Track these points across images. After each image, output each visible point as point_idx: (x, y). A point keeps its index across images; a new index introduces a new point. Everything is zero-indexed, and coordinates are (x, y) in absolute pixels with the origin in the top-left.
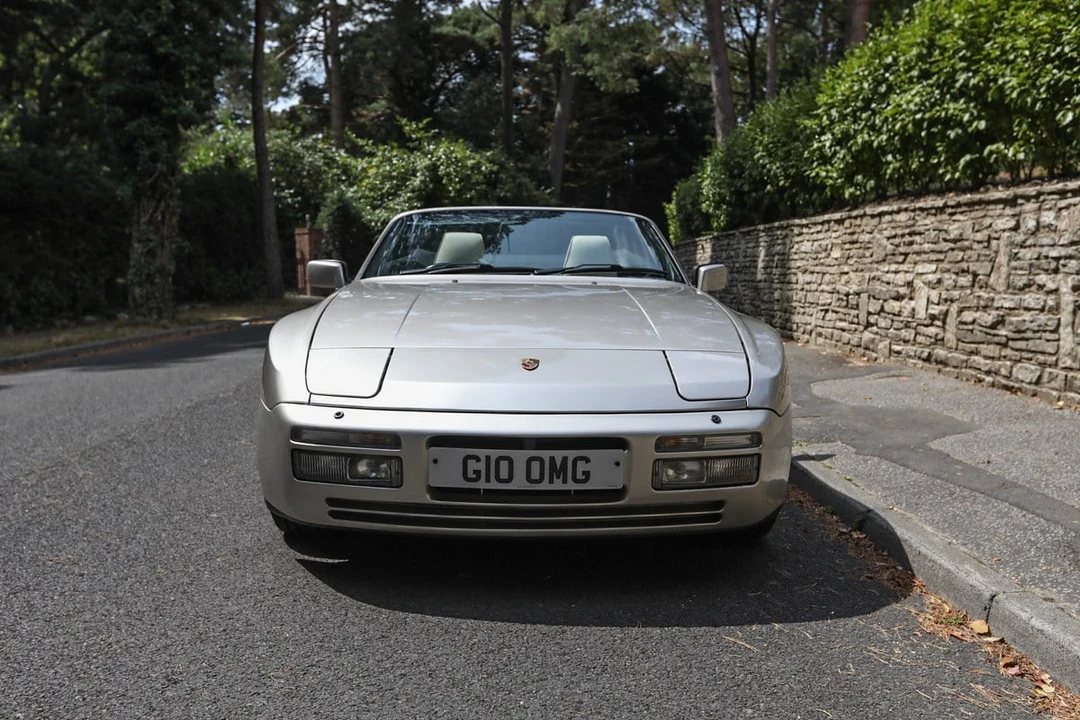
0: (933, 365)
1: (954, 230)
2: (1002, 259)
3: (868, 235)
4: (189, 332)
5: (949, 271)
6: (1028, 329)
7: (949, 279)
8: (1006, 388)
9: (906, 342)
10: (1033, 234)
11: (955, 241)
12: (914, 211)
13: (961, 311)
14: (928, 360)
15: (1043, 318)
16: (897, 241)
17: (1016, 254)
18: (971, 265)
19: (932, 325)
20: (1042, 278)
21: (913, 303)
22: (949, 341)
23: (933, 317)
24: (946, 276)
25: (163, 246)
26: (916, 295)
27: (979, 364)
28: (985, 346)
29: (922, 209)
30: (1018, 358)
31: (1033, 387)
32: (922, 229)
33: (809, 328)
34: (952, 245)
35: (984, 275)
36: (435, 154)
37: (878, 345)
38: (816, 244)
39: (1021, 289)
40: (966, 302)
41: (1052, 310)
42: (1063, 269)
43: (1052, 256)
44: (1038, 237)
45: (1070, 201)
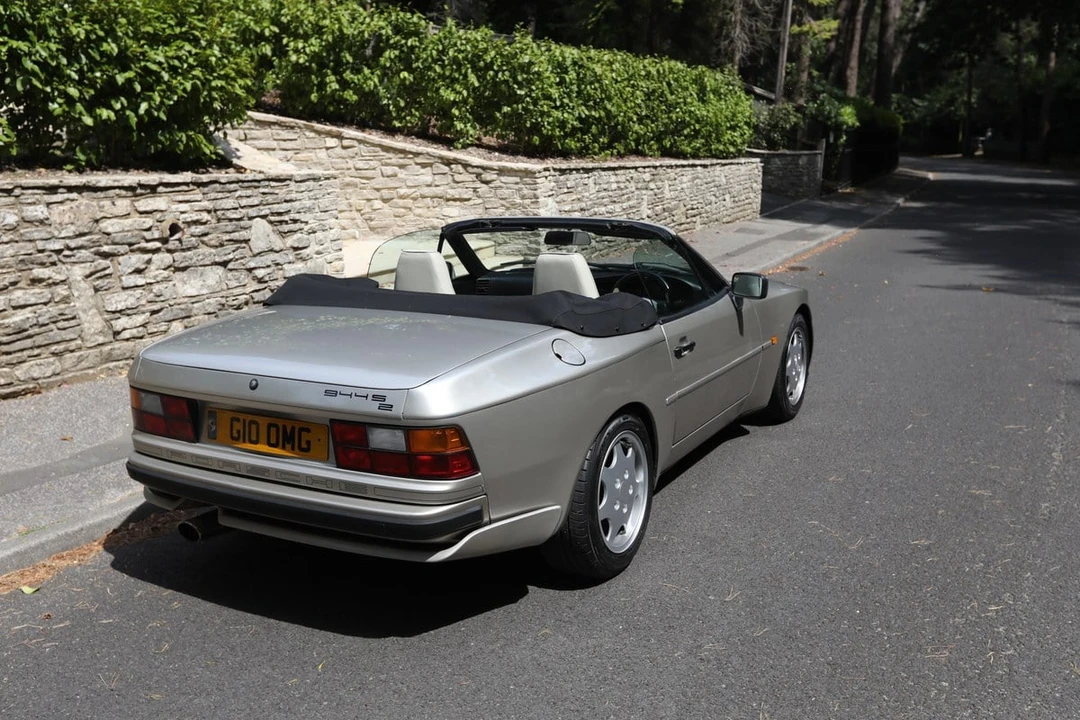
6: (33, 325)
10: (12, 229)
15: (52, 309)
30: (20, 360)
41: (66, 300)
42: (68, 260)
43: (53, 248)
44: (22, 231)
45: (66, 196)
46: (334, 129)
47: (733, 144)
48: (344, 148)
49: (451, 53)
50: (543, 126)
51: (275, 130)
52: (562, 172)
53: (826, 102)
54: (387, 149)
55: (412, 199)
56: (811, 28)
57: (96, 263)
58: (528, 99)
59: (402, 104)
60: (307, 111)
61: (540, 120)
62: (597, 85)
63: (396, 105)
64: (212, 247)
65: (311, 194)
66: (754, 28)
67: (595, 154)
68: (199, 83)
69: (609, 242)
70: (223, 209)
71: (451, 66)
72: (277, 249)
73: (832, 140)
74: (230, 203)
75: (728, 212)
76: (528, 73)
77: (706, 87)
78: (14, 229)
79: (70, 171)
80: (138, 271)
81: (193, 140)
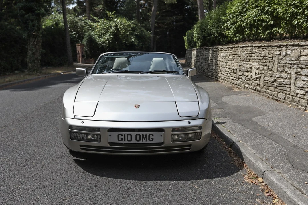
0: (256, 92)
1: (263, 53)
2: (276, 63)
3: (239, 53)
4: (45, 77)
5: (261, 65)
6: (282, 84)
7: (261, 67)
8: (276, 100)
9: (249, 84)
10: (285, 56)
11: (263, 57)
12: (252, 47)
13: (264, 77)
14: (255, 90)
15: (287, 81)
16: (247, 55)
17: (280, 62)
18: (267, 64)
19: (256, 80)
20: (287, 69)
21: (251, 73)
22: (261, 85)
23: (257, 78)
24: (261, 66)
25: (37, 51)
26: (252, 71)
27: (269, 92)
28: (271, 87)
29: (254, 47)
30: (279, 92)
31: (283, 100)
32: (254, 52)
33: (223, 78)
34: (263, 58)
35: (271, 67)
36: (117, 22)
37: (241, 85)
38: (225, 54)
39: (281, 72)
40: (266, 74)
42: (292, 67)
43: (290, 63)
57: (297, 70)
80: (306, 76)
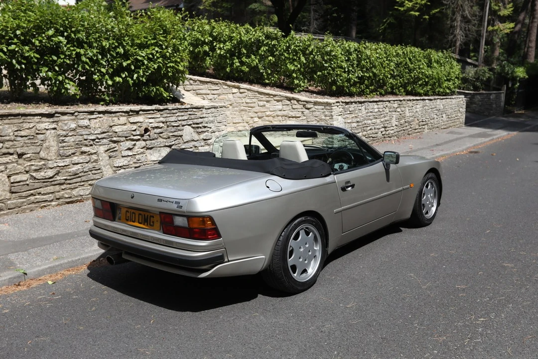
6: (81, 172)
8: (69, 203)
13: (10, 176)
15: (90, 165)
17: (62, 140)
18: (17, 149)
22: (1, 195)
30: (75, 187)
31: (90, 196)
35: (34, 153)
39: (69, 156)
40: (16, 170)
41: (96, 161)
42: (98, 144)
43: (91, 138)
44: (78, 131)
45: (98, 116)
46: (237, 84)
47: (449, 88)
48: (241, 93)
49: (292, 47)
50: (338, 81)
51: (209, 85)
52: (347, 103)
53: (506, 66)
54: (261, 93)
55: (272, 117)
56: (499, 27)
57: (110, 145)
58: (330, 68)
59: (269, 72)
60: (225, 76)
61: (336, 78)
62: (368, 60)
63: (267, 73)
64: (164, 138)
65: (213, 114)
66: (467, 29)
67: (367, 94)
68: (161, 65)
69: (373, 137)
70: (170, 122)
71: (293, 53)
72: (196, 140)
73: (510, 85)
74: (173, 119)
75: (445, 123)
76: (330, 55)
77: (432, 60)
78: (74, 130)
79: (102, 105)
80: (130, 149)
81: (159, 91)
